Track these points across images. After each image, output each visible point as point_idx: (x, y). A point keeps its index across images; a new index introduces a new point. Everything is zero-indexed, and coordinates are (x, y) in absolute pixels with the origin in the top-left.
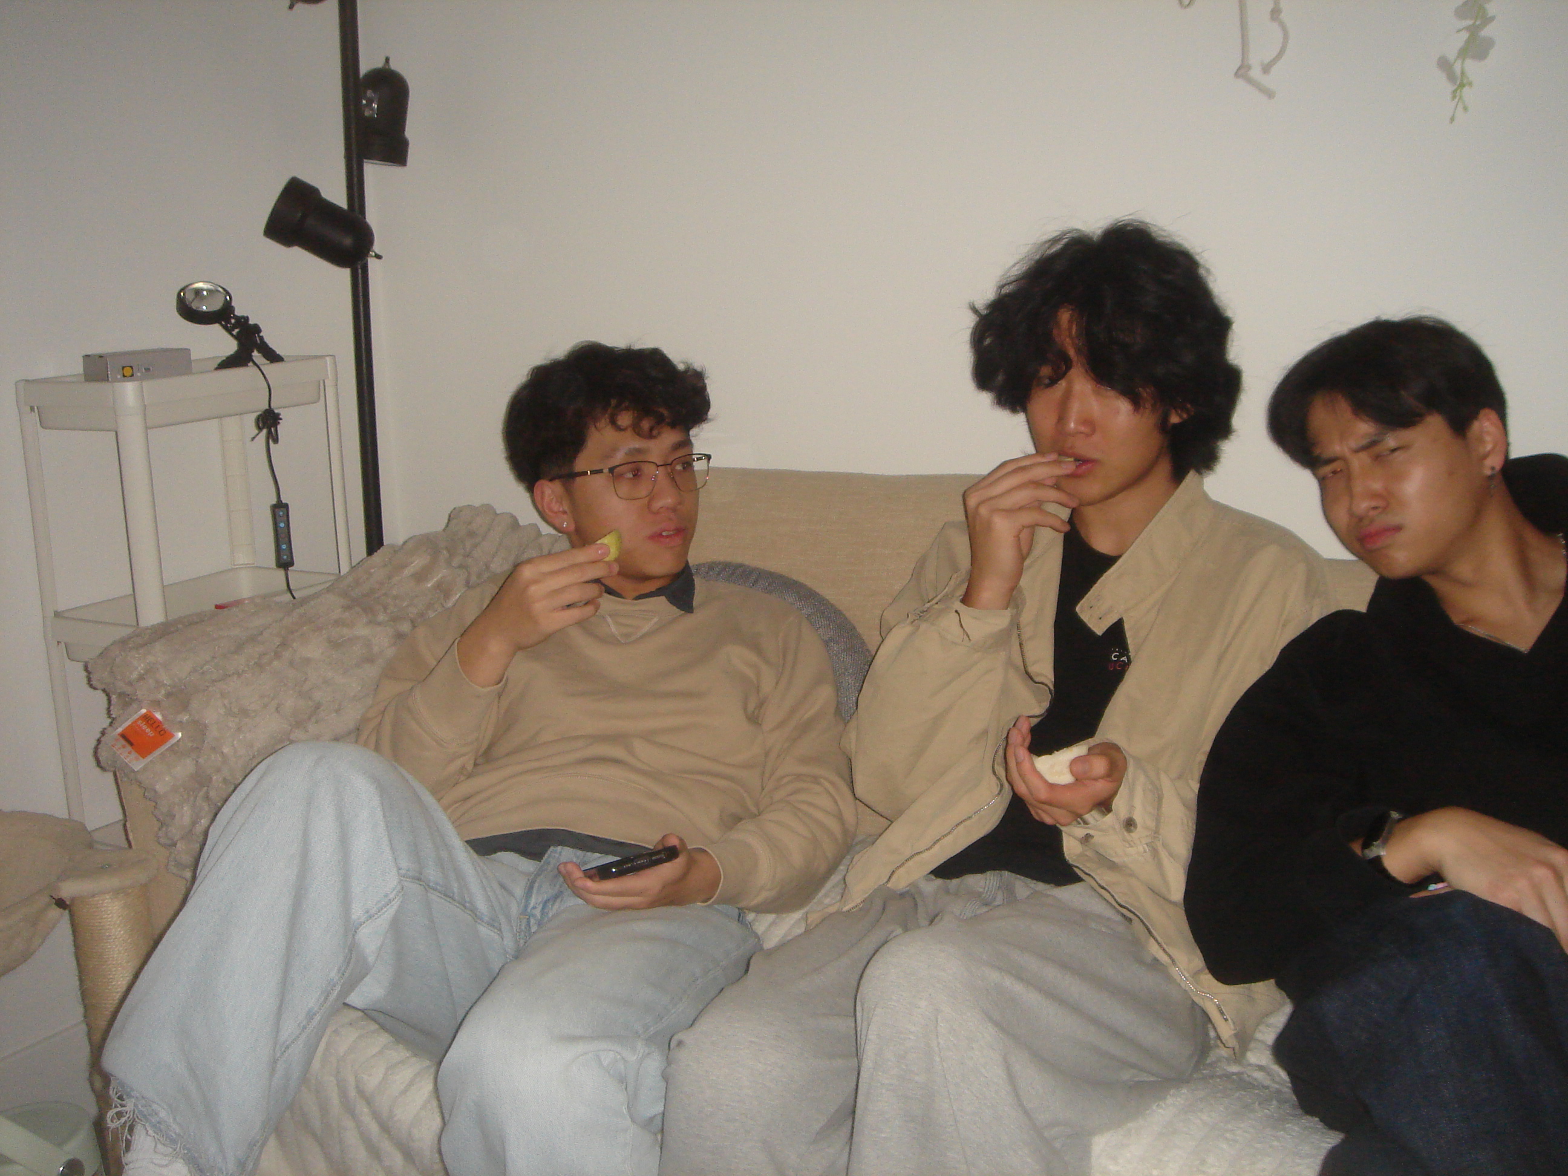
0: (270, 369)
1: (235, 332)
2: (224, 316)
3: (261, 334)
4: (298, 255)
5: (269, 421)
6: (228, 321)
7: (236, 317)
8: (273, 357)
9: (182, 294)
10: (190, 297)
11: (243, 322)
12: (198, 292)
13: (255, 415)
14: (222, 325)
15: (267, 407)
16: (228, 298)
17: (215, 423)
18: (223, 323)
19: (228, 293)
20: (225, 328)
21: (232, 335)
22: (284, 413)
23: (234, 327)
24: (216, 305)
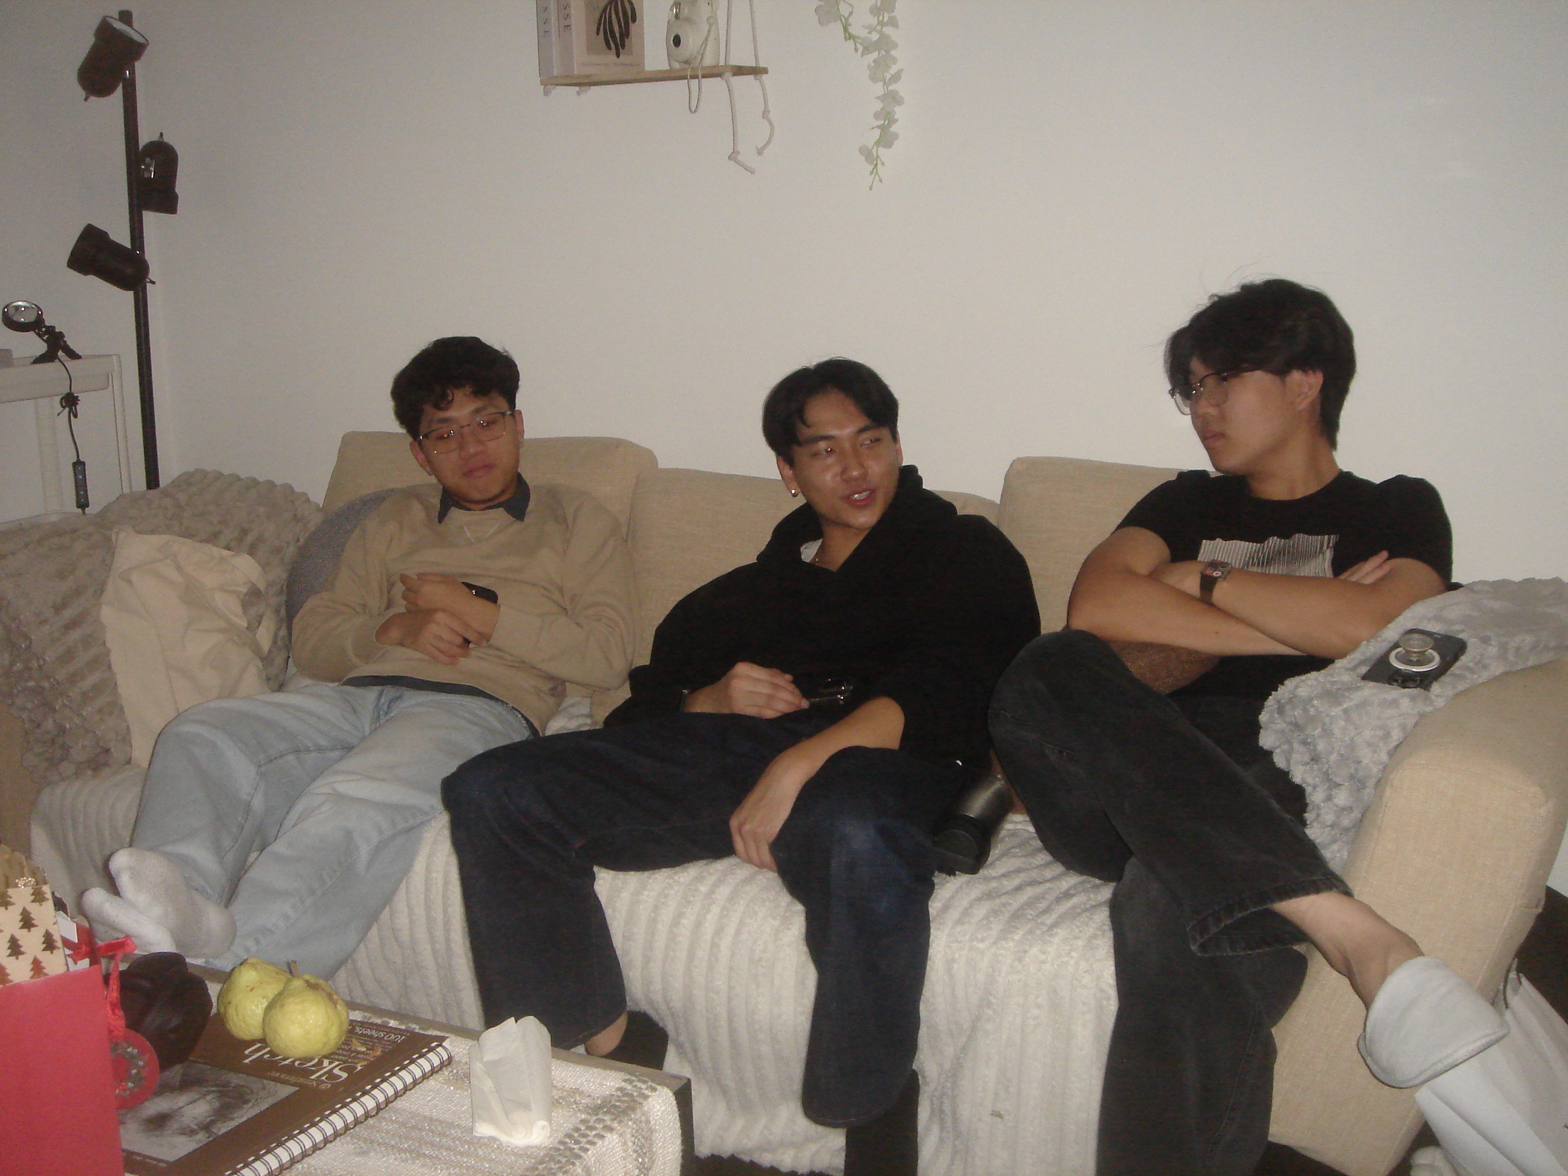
0: (71, 364)
1: (45, 338)
2: (37, 325)
3: (65, 339)
4: (93, 281)
5: (70, 401)
6: (40, 330)
7: (45, 327)
8: (73, 355)
9: (6, 310)
10: (12, 312)
11: (51, 330)
12: (17, 308)
13: (60, 397)
14: (36, 332)
15: (69, 391)
16: (40, 313)
17: (31, 403)
18: (37, 331)
19: (39, 309)
20: (39, 335)
21: (43, 340)
22: (81, 396)
23: (45, 333)
24: (31, 317)
